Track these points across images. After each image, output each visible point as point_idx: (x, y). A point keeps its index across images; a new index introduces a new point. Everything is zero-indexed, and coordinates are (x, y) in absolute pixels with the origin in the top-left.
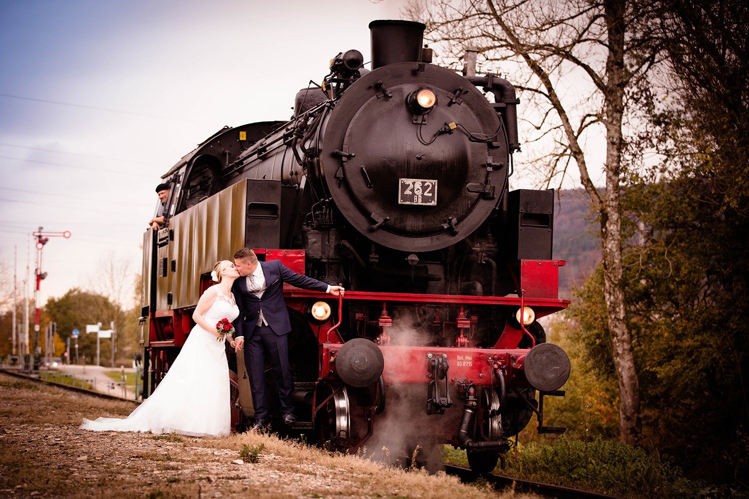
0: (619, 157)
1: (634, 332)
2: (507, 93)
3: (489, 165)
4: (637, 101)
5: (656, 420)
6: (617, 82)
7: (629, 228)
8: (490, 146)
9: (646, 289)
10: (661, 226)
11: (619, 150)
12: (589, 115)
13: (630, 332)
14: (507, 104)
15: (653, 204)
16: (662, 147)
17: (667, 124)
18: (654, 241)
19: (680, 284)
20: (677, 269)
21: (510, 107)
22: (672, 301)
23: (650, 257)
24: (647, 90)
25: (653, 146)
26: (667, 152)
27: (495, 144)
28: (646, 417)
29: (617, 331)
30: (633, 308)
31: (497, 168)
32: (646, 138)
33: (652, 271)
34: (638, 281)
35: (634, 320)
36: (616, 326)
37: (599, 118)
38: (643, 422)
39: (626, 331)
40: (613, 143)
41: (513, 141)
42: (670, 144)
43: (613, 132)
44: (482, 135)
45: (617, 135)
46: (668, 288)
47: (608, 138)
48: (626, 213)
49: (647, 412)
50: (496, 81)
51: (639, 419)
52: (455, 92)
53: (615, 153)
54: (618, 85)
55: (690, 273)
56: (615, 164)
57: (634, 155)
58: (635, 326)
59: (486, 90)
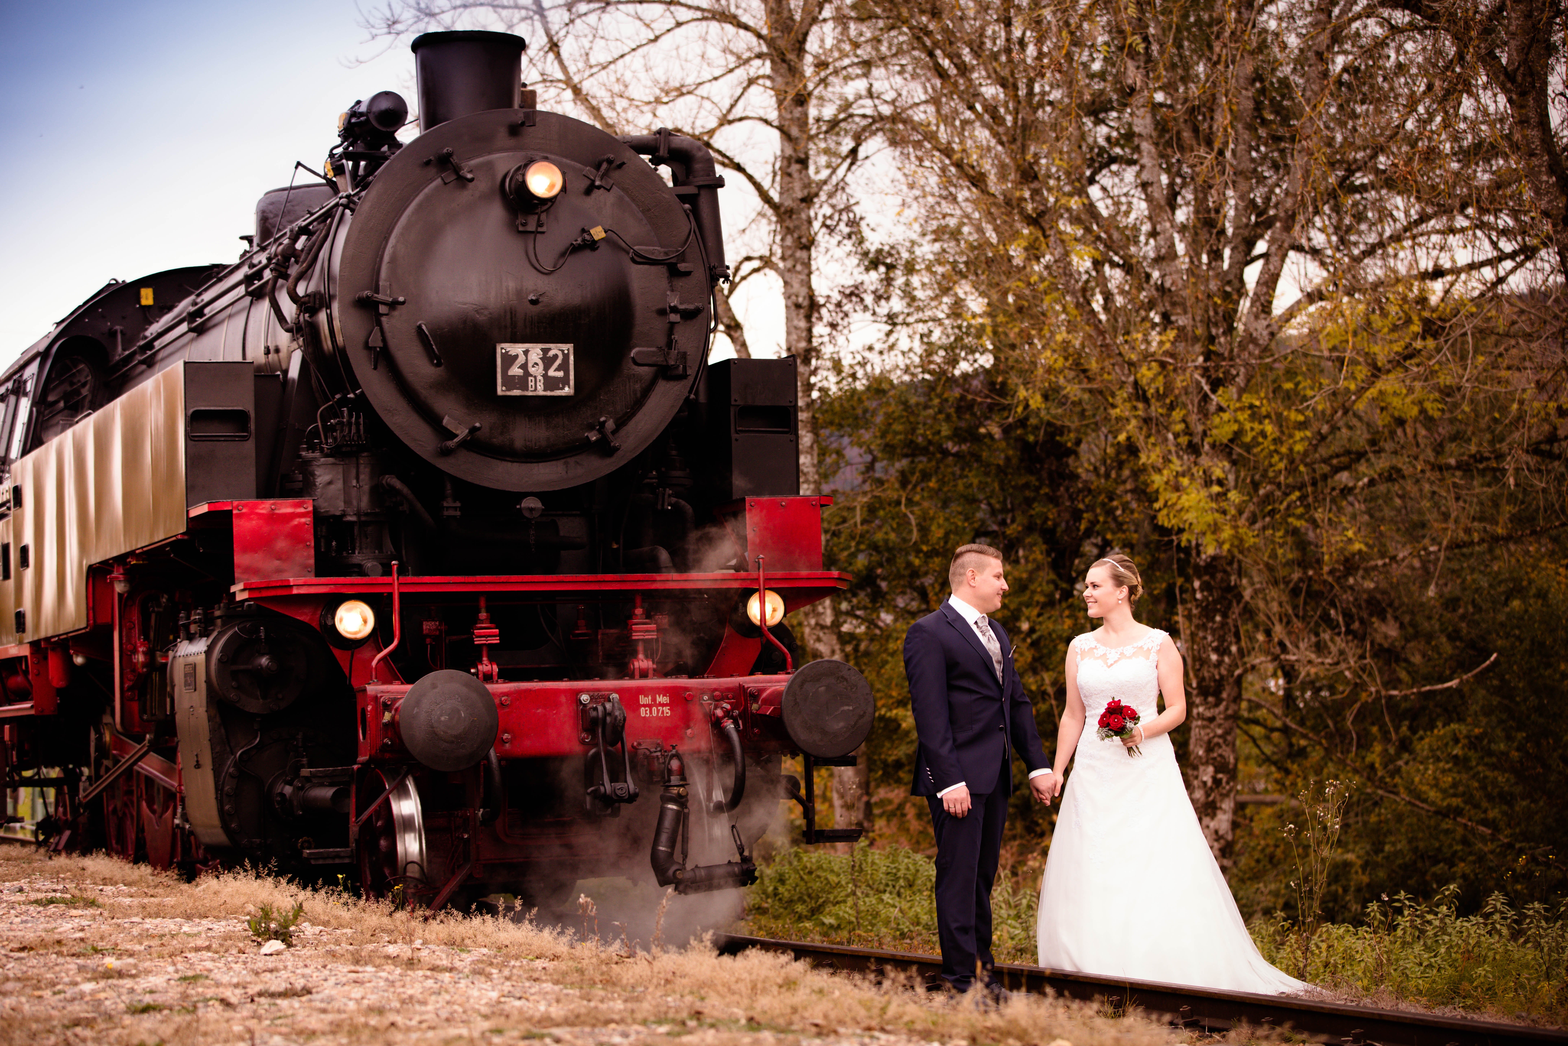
0: (810, 330)
1: (849, 648)
2: (698, 166)
3: (674, 310)
4: (831, 230)
5: (901, 806)
6: (799, 195)
7: (830, 460)
8: (674, 272)
9: (870, 569)
10: (890, 450)
11: (808, 318)
12: (748, 259)
13: (842, 650)
14: (700, 187)
15: (874, 413)
16: (883, 309)
17: (890, 267)
18: (880, 482)
19: (929, 555)
20: (924, 530)
21: (704, 195)
22: (915, 589)
23: (871, 510)
24: (848, 209)
25: (866, 308)
26: (891, 319)
27: (682, 267)
28: (882, 803)
29: (822, 648)
30: (844, 606)
31: (689, 315)
32: (854, 294)
33: (879, 536)
34: (853, 555)
35: (845, 628)
36: (819, 640)
37: (767, 262)
38: (876, 811)
39: (837, 647)
40: (798, 306)
41: (714, 262)
42: (897, 304)
43: (796, 285)
44: (656, 251)
45: (804, 291)
46: (909, 564)
47: (788, 297)
48: (824, 432)
49: (882, 793)
50: (676, 142)
51: (868, 806)
52: (598, 167)
53: (803, 324)
54: (803, 200)
55: (947, 535)
56: (803, 345)
57: (833, 326)
58: (850, 638)
59: (657, 161)
